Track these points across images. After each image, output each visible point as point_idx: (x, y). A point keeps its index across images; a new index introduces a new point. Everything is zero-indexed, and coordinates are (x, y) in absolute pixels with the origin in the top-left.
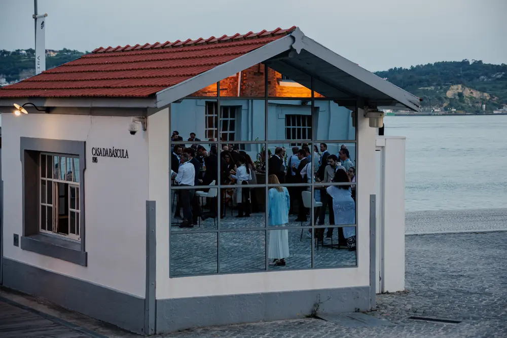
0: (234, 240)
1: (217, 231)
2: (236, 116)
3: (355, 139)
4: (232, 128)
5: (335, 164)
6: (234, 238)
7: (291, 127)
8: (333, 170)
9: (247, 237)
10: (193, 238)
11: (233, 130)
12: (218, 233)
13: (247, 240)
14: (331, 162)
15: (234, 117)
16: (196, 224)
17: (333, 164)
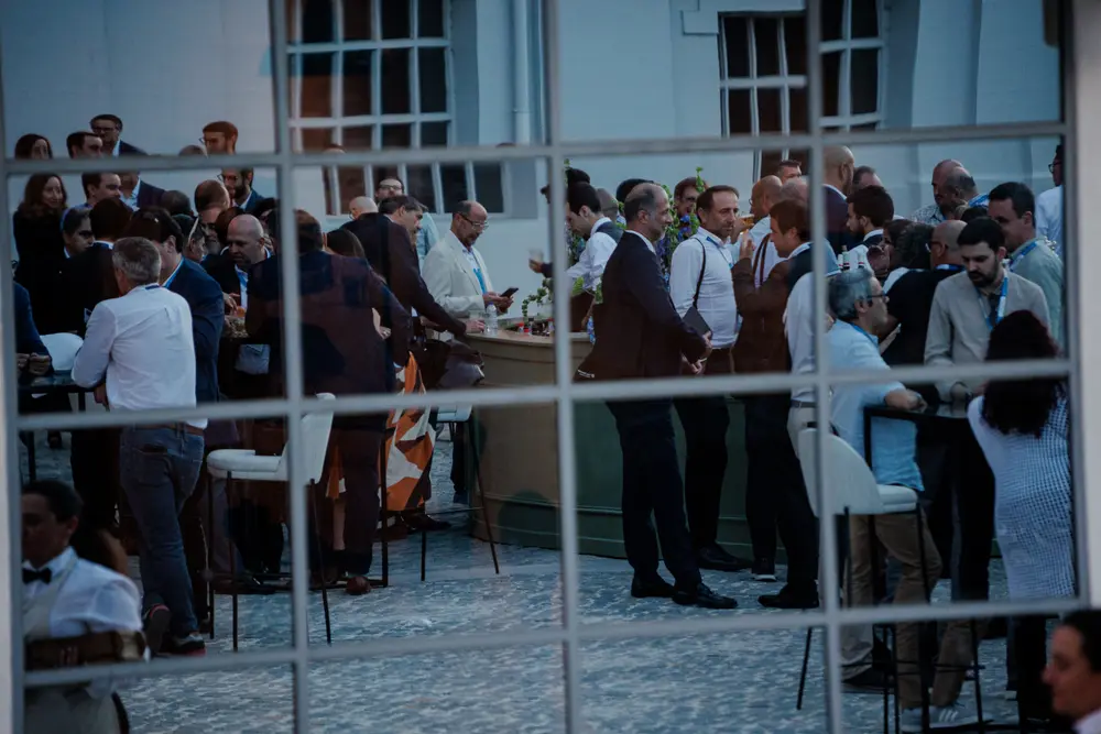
0: (426, 712)
1: (288, 655)
2: (447, 23)
3: (1054, 115)
4: (435, 98)
5: (996, 267)
6: (424, 705)
7: (754, 83)
8: (983, 303)
9: (498, 695)
10: (195, 714)
11: (440, 106)
12: (294, 667)
13: (500, 710)
14: (980, 259)
15: (439, 33)
16: (208, 628)
17: (986, 267)
